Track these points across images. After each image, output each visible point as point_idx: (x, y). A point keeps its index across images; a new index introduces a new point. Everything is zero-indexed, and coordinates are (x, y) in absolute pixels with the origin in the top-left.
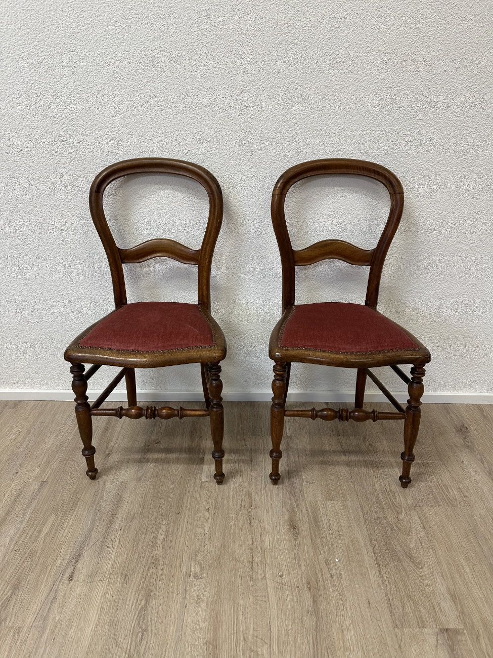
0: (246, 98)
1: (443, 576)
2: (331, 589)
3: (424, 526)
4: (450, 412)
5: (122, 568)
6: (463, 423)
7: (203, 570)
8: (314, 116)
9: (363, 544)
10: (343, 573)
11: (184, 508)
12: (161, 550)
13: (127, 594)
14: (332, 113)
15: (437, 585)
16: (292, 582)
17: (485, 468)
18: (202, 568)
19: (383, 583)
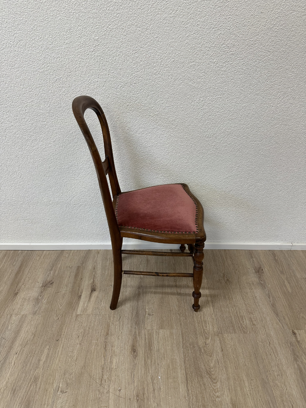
0: (97, 37)
1: (229, 390)
2: (152, 401)
3: (222, 349)
4: (253, 256)
5: (12, 385)
6: (260, 265)
7: (67, 385)
8: (151, 51)
9: (179, 364)
10: (162, 387)
11: (62, 336)
12: (41, 370)
13: (14, 406)
14: (165, 49)
15: (224, 396)
16: (126, 395)
17: (270, 302)
18: (67, 384)
19: (188, 395)
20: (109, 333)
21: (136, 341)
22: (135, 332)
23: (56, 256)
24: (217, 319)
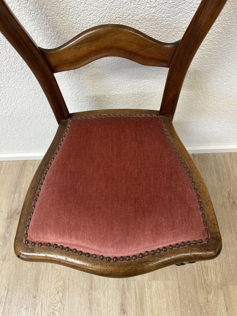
20: (93, 287)
21: (126, 298)
22: (123, 285)
23: (18, 170)
24: (220, 265)
